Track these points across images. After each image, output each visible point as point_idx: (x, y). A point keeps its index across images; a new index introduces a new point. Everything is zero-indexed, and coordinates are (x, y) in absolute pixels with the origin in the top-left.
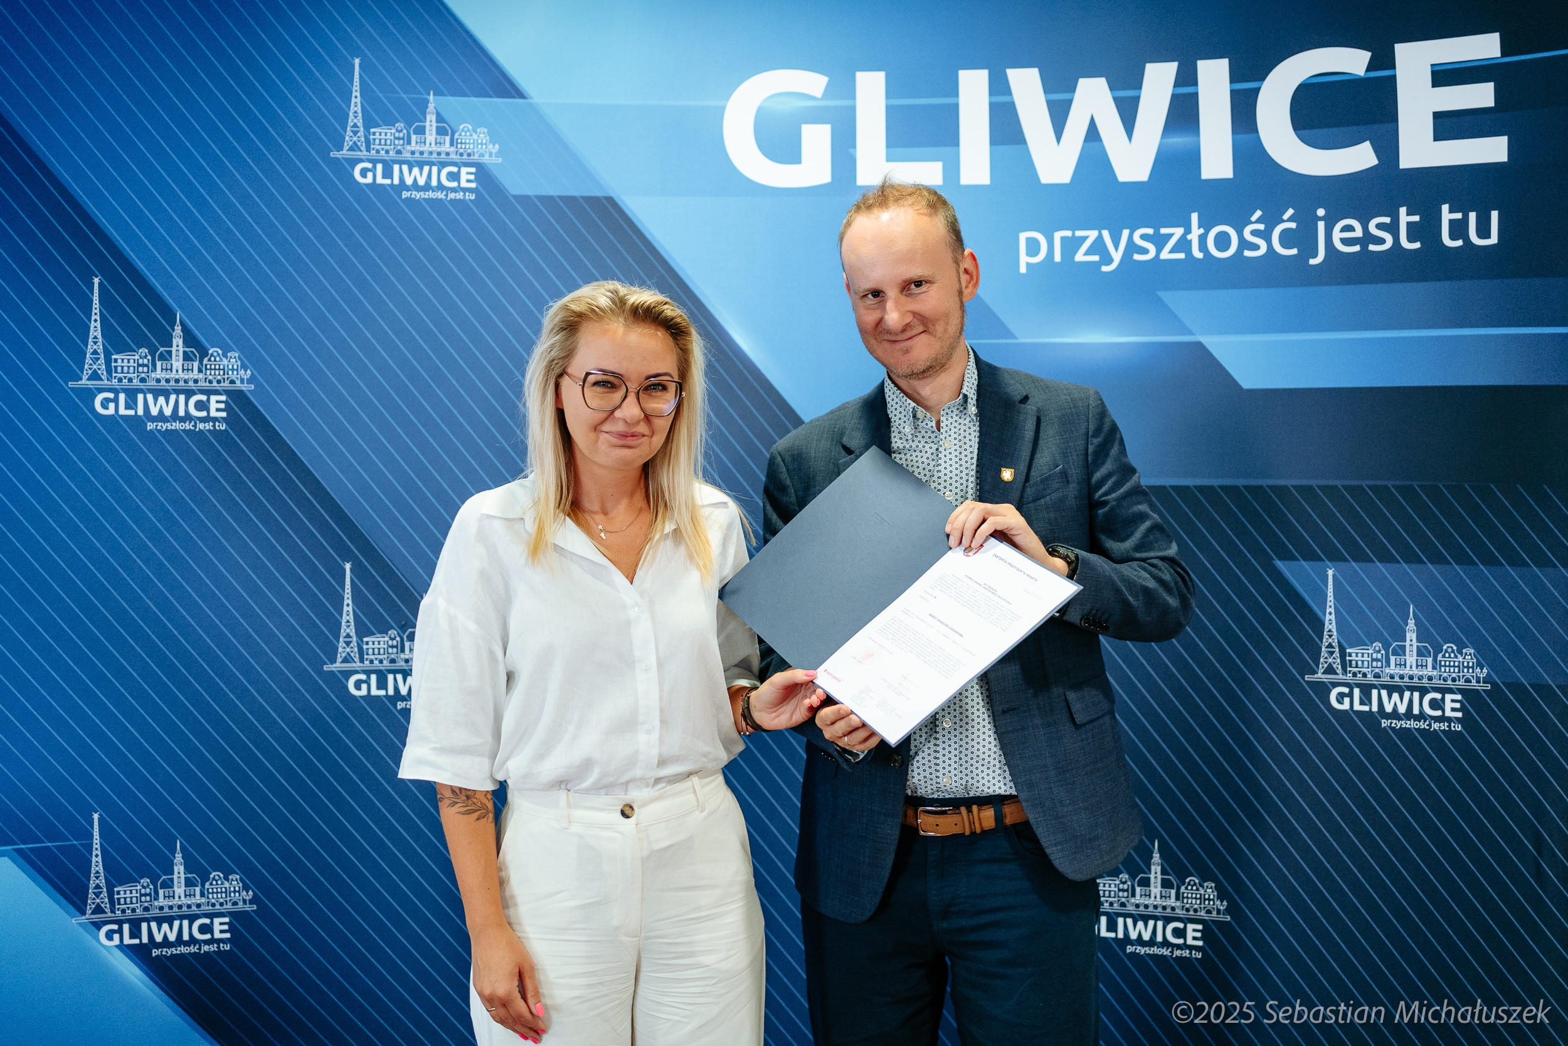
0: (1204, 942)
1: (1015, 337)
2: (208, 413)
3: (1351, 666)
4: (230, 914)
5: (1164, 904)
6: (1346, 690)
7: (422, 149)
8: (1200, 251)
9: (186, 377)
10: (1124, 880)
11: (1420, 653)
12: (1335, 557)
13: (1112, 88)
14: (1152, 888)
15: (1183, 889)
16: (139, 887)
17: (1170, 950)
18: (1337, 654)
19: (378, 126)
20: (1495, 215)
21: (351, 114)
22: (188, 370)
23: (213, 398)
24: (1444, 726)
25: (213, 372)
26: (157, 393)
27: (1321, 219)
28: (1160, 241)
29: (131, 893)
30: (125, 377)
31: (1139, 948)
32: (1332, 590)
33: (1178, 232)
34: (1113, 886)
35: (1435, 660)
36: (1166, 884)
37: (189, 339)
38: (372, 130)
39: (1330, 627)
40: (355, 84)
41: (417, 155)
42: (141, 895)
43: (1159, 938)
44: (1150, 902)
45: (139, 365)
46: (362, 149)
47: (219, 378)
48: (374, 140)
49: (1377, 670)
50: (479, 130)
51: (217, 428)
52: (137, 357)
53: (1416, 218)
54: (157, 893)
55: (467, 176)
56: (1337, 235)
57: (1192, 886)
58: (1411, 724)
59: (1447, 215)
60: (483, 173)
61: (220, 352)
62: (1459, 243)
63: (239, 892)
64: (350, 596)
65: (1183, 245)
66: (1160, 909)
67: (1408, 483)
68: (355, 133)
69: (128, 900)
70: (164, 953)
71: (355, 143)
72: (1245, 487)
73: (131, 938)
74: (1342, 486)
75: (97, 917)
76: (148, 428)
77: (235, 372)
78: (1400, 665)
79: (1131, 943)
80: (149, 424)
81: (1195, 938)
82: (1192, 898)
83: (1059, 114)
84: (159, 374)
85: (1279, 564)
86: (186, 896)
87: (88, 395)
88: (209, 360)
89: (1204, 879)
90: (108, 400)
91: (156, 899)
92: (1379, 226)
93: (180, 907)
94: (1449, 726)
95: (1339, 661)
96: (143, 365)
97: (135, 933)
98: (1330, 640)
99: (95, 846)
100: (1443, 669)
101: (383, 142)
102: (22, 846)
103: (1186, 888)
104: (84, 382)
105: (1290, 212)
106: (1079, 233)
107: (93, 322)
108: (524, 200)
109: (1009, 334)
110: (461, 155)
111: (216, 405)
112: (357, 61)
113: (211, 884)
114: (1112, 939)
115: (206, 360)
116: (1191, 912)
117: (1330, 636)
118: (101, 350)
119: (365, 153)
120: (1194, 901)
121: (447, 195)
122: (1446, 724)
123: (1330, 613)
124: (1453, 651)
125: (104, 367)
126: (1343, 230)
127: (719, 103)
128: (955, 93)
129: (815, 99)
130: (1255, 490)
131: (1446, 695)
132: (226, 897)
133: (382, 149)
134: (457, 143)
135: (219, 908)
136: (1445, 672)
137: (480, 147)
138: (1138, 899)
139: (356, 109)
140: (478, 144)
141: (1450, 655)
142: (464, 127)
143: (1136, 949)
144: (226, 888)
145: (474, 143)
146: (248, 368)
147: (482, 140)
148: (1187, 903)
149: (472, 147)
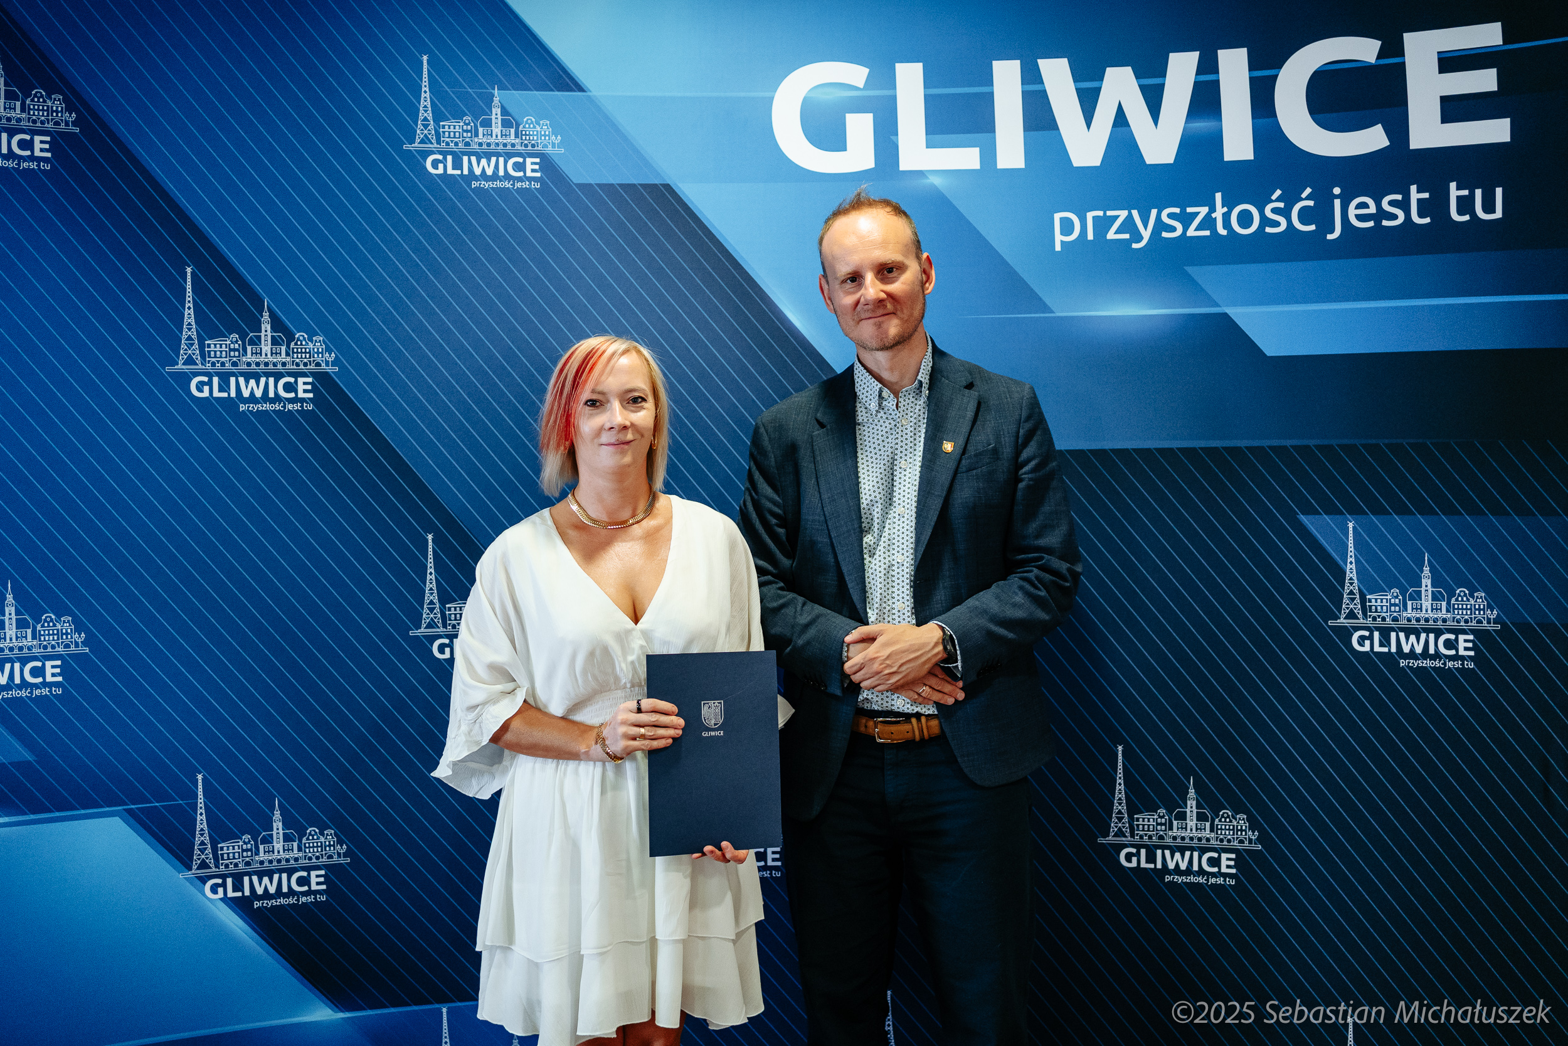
0: (1237, 870)
1: (1053, 312)
2: (296, 393)
3: (1371, 611)
4: (326, 867)
5: (1200, 835)
6: (1367, 633)
7: (489, 141)
8: (1224, 228)
9: (275, 360)
10: (1161, 814)
11: (1435, 598)
12: (1355, 511)
13: (1137, 77)
14: (1188, 822)
15: (1217, 821)
16: (241, 844)
17: (1205, 878)
18: (1358, 600)
19: (447, 119)
20: (1499, 191)
21: (421, 109)
22: (276, 353)
23: (301, 380)
24: (1458, 664)
25: (299, 356)
26: (248, 376)
27: (1337, 197)
28: (1186, 220)
29: (234, 849)
30: (218, 361)
31: (1177, 877)
32: (1352, 542)
33: (1204, 210)
34: (1151, 820)
35: (1449, 603)
36: (1201, 817)
37: (277, 324)
38: (441, 123)
39: (1351, 575)
40: (424, 80)
41: (485, 146)
42: (243, 851)
43: (1196, 868)
44: (1186, 834)
45: (231, 350)
46: (433, 141)
47: (305, 360)
48: (444, 132)
49: (1395, 614)
50: (541, 122)
51: (305, 409)
52: (228, 342)
53: (1426, 195)
54: (257, 849)
55: (532, 166)
56: (1352, 212)
57: (1226, 818)
58: (1427, 663)
59: (1454, 192)
60: (547, 164)
61: (306, 336)
62: (1467, 218)
63: (334, 846)
64: (432, 565)
65: (1208, 223)
66: (1195, 841)
67: (1421, 441)
68: (426, 126)
69: (231, 855)
70: (264, 905)
71: (426, 136)
72: (1270, 447)
73: (234, 891)
74: (1361, 444)
75: (202, 872)
76: (241, 409)
77: (320, 355)
78: (1417, 609)
79: (1169, 872)
80: (241, 405)
81: (1228, 867)
82: (1226, 829)
83: (1088, 101)
84: (249, 358)
85: (1303, 518)
86: (284, 850)
87: (185, 378)
88: (296, 344)
89: (1237, 811)
90: (202, 383)
91: (257, 853)
92: (1391, 203)
93: (279, 861)
94: (1463, 664)
95: (1359, 606)
96: (235, 350)
97: (238, 887)
98: (1351, 588)
99: (199, 805)
100: (1456, 613)
101: (452, 134)
102: (133, 807)
103: (1220, 821)
104: (180, 366)
106: (1109, 213)
107: (187, 310)
108: (586, 187)
109: (1046, 308)
110: (526, 146)
111: (303, 386)
112: (425, 58)
113: (308, 839)
114: (1151, 869)
115: (293, 343)
116: (1225, 843)
117: (1351, 584)
118: (194, 336)
119: (435, 145)
120: (1227, 832)
121: (513, 185)
122: (1460, 662)
123: (1351, 563)
124: (1465, 595)
125: (198, 352)
126: (1359, 206)
127: (767, 94)
128: (990, 82)
129: (857, 88)
130: (1280, 450)
131: (1460, 636)
132: (322, 851)
133: (452, 141)
134: (522, 135)
135: (316, 861)
136: (1458, 614)
137: (543, 138)
138: (1175, 832)
139: (425, 103)
140: (541, 135)
141: (1462, 599)
142: (528, 120)
143: (1174, 878)
144: (321, 842)
145: (537, 135)
146: (332, 351)
147: (545, 132)
148: (1221, 834)
149: (535, 138)
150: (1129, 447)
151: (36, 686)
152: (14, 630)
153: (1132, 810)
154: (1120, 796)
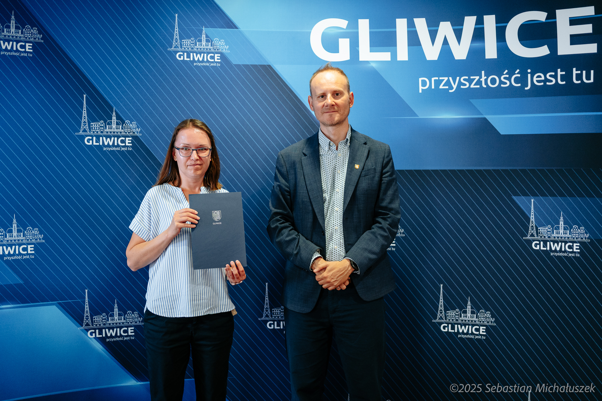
0: (486, 333)
1: (418, 116)
2: (125, 144)
3: (540, 234)
4: (134, 326)
5: (472, 320)
6: (538, 242)
7: (201, 47)
8: (485, 85)
9: (117, 131)
10: (457, 311)
11: (565, 229)
12: (534, 195)
13: (452, 26)
14: (467, 314)
15: (479, 314)
16: (102, 317)
17: (474, 336)
18: (535, 230)
19: (185, 39)
20: (592, 72)
21: (175, 35)
22: (118, 128)
23: (127, 139)
24: (573, 255)
25: (127, 129)
26: (107, 137)
27: (529, 73)
28: (470, 81)
29: (99, 319)
30: (95, 131)
31: (463, 335)
32: (533, 207)
33: (477, 78)
34: (453, 313)
35: (570, 231)
36: (473, 313)
37: (118, 117)
38: (182, 40)
39: (532, 220)
40: (176, 23)
41: (199, 50)
42: (103, 319)
43: (470, 332)
44: (467, 319)
45: (100, 127)
46: (179, 47)
47: (129, 131)
48: (183, 44)
49: (549, 235)
50: (221, 40)
51: (129, 150)
52: (99, 124)
53: (564, 73)
54: (108, 319)
55: (217, 57)
56: (535, 79)
57: (482, 313)
58: (561, 254)
59: (575, 72)
60: (223, 56)
61: (129, 122)
62: (579, 82)
63: (137, 318)
65: (479, 82)
66: (470, 322)
67: (560, 168)
68: (176, 41)
69: (98, 321)
70: (111, 340)
71: (176, 45)
72: (501, 170)
73: (99, 335)
74: (537, 169)
75: (87, 327)
76: (104, 150)
77: (135, 129)
78: (558, 233)
79: (460, 334)
80: (104, 148)
81: (483, 332)
82: (482, 317)
83: (433, 35)
84: (107, 130)
85: (514, 197)
86: (118, 319)
87: (83, 137)
88: (125, 125)
89: (486, 310)
90: (89, 139)
91: (108, 320)
92: (551, 76)
93: (116, 324)
94: (575, 255)
95: (535, 232)
96: (102, 127)
97: (101, 333)
98: (532, 225)
99: (86, 302)
100: (573, 235)
101: (187, 44)
102: (60, 302)
103: (480, 314)
104: (81, 133)
105: (518, 71)
106: (440, 78)
107: (84, 111)
108: (238, 66)
110: (215, 49)
111: (128, 141)
112: (177, 15)
113: (128, 315)
114: (453, 332)
115: (124, 124)
116: (482, 323)
117: (532, 223)
118: (86, 121)
119: (180, 49)
120: (483, 319)
121: (210, 64)
122: (574, 254)
123: (532, 215)
124: (577, 228)
125: (88, 127)
126: (537, 77)
127: (309, 31)
128: (395, 27)
129: (343, 29)
130: (505, 171)
131: (574, 244)
132: (133, 320)
133: (186, 47)
134: (213, 45)
135: (130, 324)
136: (574, 235)
137: (222, 46)
138: (462, 318)
139: (176, 33)
140: (221, 46)
141: (575, 230)
142: (216, 39)
143: (461, 336)
144: (133, 317)
145: (219, 45)
146: (139, 128)
147: (222, 44)
148: (480, 319)
149: (219, 46)
150: (447, 169)
151: (24, 255)
152: (16, 233)
153: (446, 309)
154: (441, 304)
